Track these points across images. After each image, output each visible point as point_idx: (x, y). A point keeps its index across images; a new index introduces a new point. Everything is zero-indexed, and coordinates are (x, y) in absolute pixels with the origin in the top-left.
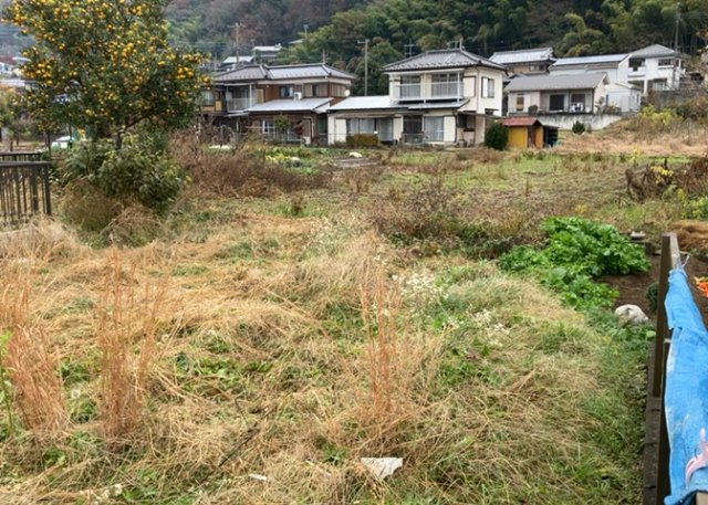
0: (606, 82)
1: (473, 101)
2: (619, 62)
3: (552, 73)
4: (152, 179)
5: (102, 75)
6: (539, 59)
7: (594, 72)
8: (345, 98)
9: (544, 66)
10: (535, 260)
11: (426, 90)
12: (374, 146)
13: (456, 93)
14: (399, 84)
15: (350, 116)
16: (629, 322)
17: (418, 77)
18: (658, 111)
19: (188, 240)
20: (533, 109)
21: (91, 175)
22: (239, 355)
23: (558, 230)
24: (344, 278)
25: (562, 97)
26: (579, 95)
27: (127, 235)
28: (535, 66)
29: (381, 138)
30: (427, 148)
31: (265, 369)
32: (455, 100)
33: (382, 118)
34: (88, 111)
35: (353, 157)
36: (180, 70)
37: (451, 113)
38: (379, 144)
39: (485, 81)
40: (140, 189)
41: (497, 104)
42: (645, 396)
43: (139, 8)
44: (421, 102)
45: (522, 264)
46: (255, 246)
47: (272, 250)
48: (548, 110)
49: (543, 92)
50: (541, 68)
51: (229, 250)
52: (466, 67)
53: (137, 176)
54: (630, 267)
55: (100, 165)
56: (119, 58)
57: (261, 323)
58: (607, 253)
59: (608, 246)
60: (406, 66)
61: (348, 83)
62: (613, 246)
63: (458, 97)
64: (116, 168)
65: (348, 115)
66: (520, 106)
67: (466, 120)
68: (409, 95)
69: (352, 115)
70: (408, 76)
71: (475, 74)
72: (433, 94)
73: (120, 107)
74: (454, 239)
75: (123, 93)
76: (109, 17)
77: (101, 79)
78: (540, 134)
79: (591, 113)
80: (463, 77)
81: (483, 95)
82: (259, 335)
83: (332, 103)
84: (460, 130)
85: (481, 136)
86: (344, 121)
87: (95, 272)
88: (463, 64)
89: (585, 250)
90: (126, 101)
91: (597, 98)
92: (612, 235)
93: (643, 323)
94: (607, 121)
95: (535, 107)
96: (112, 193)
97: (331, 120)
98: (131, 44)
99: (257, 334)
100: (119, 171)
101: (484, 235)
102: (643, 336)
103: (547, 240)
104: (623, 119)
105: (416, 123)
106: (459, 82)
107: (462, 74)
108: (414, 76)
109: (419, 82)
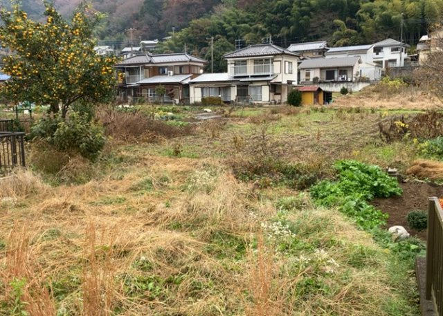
0: (360, 62)
1: (280, 76)
2: (368, 49)
3: (327, 57)
4: (88, 139)
5: (54, 72)
6: (318, 48)
7: (352, 56)
8: (200, 74)
9: (322, 52)
10: (333, 190)
11: (250, 70)
12: (219, 104)
13: (269, 71)
14: (233, 65)
15: (204, 86)
16: (399, 238)
17: (245, 61)
18: (392, 80)
19: (112, 179)
20: (315, 79)
21: (49, 138)
22: (159, 271)
23: (344, 169)
24: (220, 212)
25: (334, 71)
26: (344, 70)
27: (73, 176)
28: (316, 52)
29: (223, 99)
30: (252, 105)
31: (177, 281)
32: (268, 76)
33: (224, 87)
34: (45, 96)
35: (206, 111)
36: (104, 69)
37: (266, 84)
38: (222, 103)
39: (287, 63)
40: (81, 146)
41: (294, 77)
42: (418, 296)
43: (77, 30)
44: (248, 77)
45: (325, 194)
46: (155, 181)
47: (165, 183)
48: (325, 80)
49: (321, 69)
50: (320, 53)
51: (139, 185)
52: (275, 55)
53: (78, 138)
54: (391, 193)
55: (55, 131)
56: (65, 63)
57: (172, 248)
58: (376, 184)
59: (376, 180)
60: (238, 54)
61: (202, 65)
62: (379, 179)
63: (270, 74)
64: (65, 133)
65: (202, 85)
66: (308, 78)
67: (275, 88)
68: (240, 73)
69: (205, 85)
70: (239, 61)
71: (280, 59)
72: (254, 72)
73: (66, 93)
74: (280, 175)
75: (68, 84)
76: (57, 36)
77: (53, 75)
78: (321, 96)
79: (351, 81)
80: (273, 61)
81: (285, 72)
82: (171, 256)
83: (192, 78)
84: (272, 94)
85: (285, 98)
86: (200, 89)
87: (57, 206)
88: (273, 53)
89: (362, 183)
90: (70, 89)
91: (354, 72)
92: (378, 173)
93: (407, 238)
94: (361, 86)
95: (317, 78)
96: (62, 149)
97: (191, 89)
98: (72, 54)
99: (170, 256)
100: (67, 135)
101: (298, 172)
102: (408, 248)
103: (338, 175)
104: (371, 85)
105: (245, 90)
106: (270, 64)
107: (272, 59)
108: (243, 61)
109: (246, 64)
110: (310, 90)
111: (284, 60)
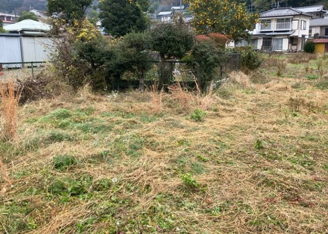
1: (297, 31)
6: (316, 10)
11: (274, 26)
13: (289, 27)
14: (260, 24)
17: (270, 20)
20: (316, 35)
28: (314, 14)
30: (276, 53)
32: (289, 31)
33: (252, 39)
37: (286, 37)
39: (303, 22)
44: (272, 32)
48: (324, 36)
49: (321, 27)
52: (294, 16)
60: (264, 15)
63: (290, 30)
66: (310, 34)
67: (293, 40)
68: (265, 29)
70: (265, 20)
71: (298, 19)
72: (277, 28)
80: (292, 20)
81: (301, 28)
84: (290, 45)
85: (300, 47)
88: (293, 14)
105: (269, 42)
106: (290, 23)
107: (292, 19)
108: (268, 20)
109: (270, 23)
110: (322, 42)
111: (301, 19)
